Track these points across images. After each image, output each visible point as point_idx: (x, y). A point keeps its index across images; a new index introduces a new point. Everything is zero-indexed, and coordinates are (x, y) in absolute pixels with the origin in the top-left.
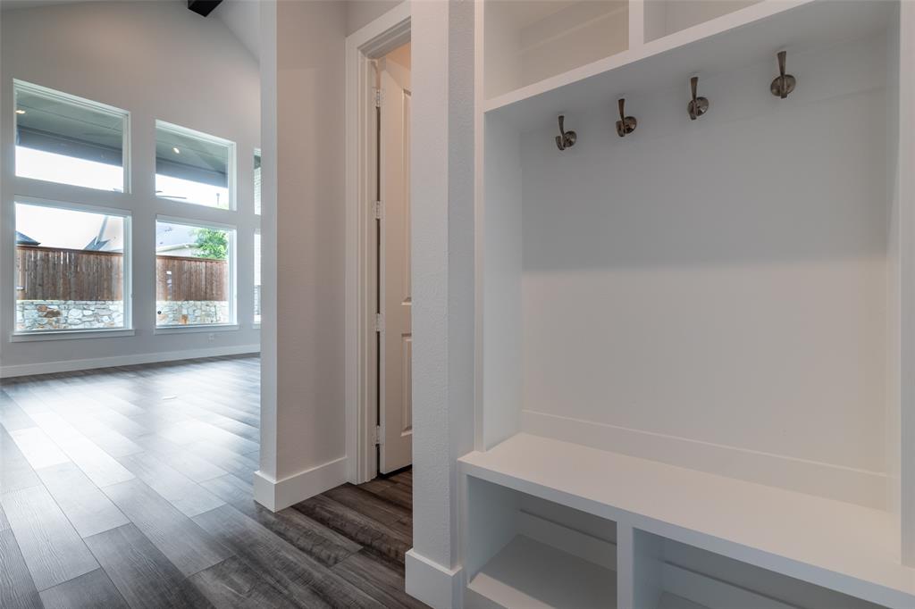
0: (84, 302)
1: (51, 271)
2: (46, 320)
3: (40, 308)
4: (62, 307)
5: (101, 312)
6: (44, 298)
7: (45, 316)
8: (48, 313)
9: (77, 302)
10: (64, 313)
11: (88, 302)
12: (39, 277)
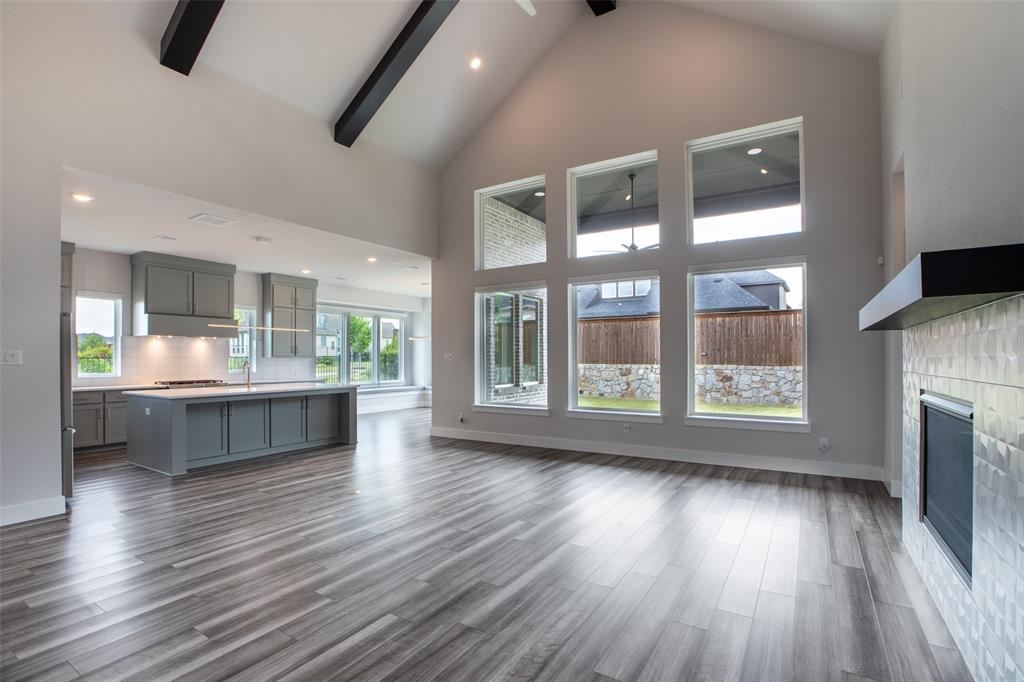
0: (754, 367)
1: (727, 336)
2: (721, 383)
3: (718, 373)
4: (735, 372)
5: (768, 378)
6: (722, 363)
7: (721, 381)
8: (724, 377)
9: (748, 367)
10: (736, 378)
11: (758, 367)
12: (718, 343)
